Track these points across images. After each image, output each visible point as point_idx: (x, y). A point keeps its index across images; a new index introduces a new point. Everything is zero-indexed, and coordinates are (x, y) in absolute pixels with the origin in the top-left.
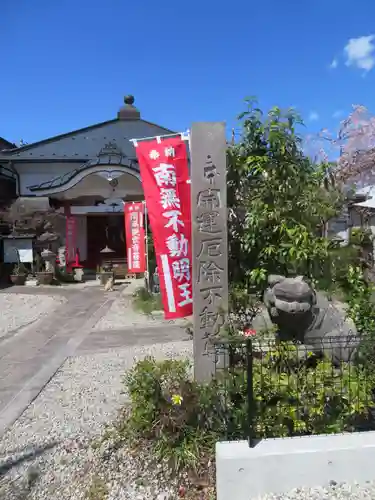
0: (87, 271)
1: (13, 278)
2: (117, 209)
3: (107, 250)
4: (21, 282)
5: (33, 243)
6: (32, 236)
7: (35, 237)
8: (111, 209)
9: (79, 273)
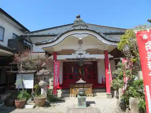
0: (65, 91)
1: (17, 102)
2: (82, 56)
3: (81, 81)
4: (22, 106)
5: (35, 76)
6: (34, 71)
7: (36, 72)
8: (79, 57)
9: (60, 93)
